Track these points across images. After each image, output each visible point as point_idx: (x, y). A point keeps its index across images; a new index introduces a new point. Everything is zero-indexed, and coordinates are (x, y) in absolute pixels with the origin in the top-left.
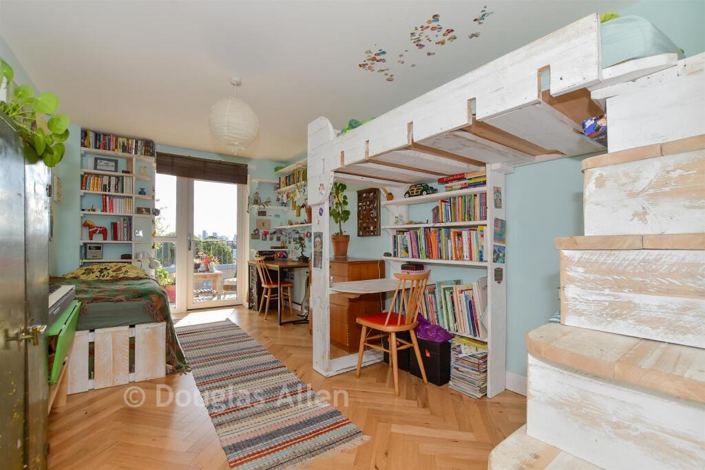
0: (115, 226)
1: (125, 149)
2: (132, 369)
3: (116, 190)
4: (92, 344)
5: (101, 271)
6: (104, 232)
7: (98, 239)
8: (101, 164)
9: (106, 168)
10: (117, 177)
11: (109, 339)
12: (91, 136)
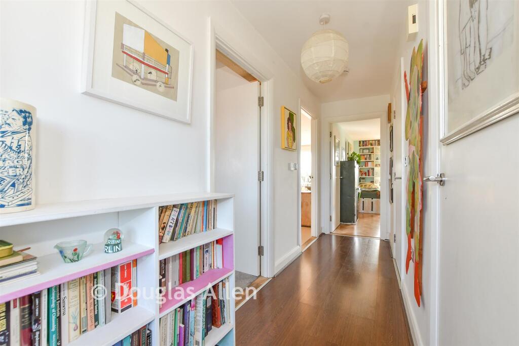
0: (368, 171)
1: (371, 145)
2: (372, 210)
3: (369, 159)
4: (363, 202)
5: (365, 186)
6: (365, 174)
7: (364, 176)
8: (365, 151)
9: (366, 152)
10: (369, 155)
11: (367, 201)
12: (362, 142)
